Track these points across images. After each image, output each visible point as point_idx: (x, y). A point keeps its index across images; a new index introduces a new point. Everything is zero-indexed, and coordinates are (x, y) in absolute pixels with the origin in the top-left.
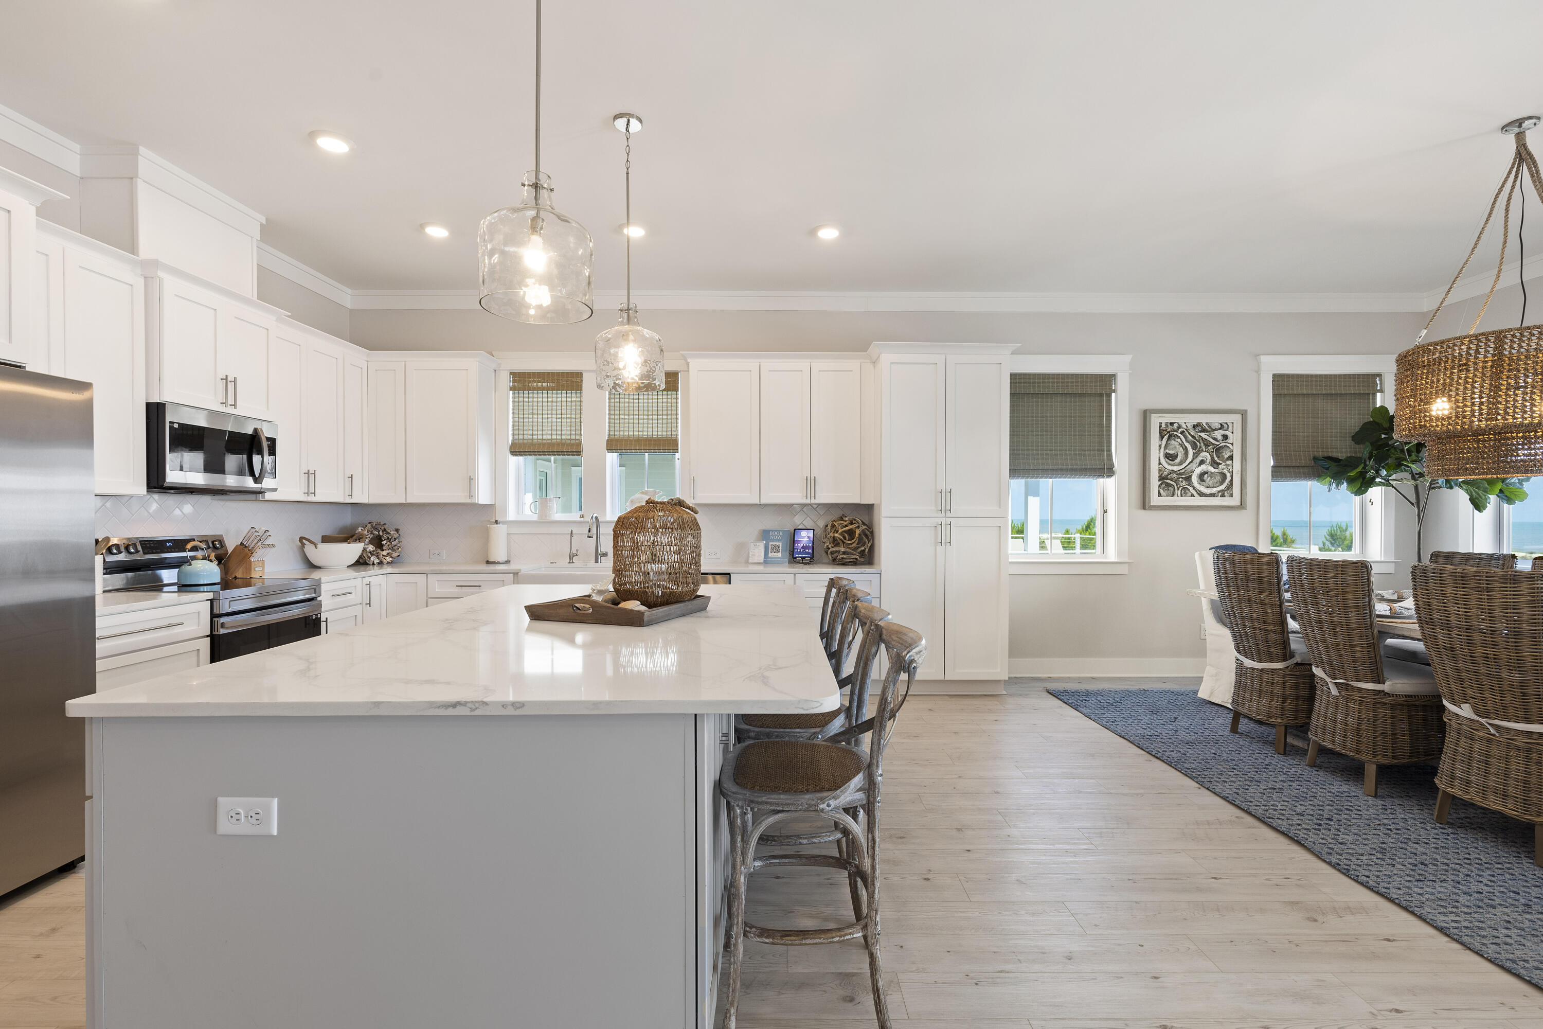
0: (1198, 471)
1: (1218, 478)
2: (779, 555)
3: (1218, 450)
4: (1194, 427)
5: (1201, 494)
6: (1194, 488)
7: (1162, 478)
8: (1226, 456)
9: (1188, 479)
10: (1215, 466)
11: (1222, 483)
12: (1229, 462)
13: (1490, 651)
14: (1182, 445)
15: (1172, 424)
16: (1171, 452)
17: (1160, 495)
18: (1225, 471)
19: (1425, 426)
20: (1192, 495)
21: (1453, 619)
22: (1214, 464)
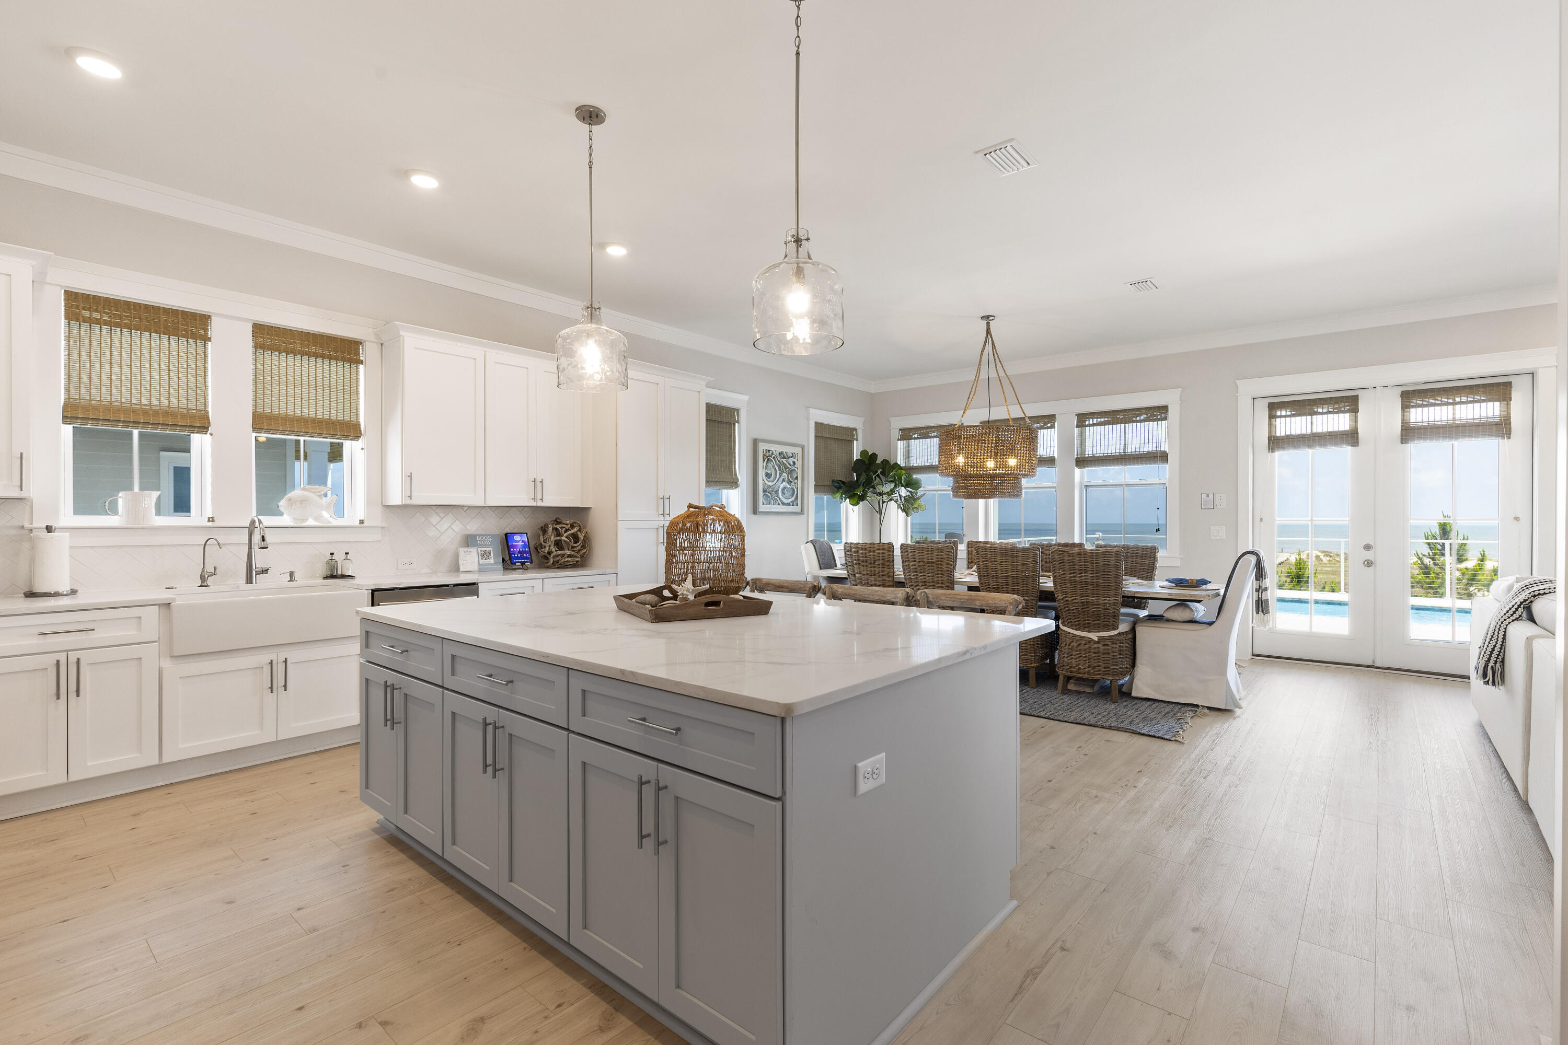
0: (782, 486)
1: (791, 492)
2: (492, 561)
3: (791, 471)
4: (780, 454)
5: (783, 504)
6: (780, 499)
7: (764, 491)
8: (795, 477)
9: (777, 492)
10: (789, 483)
11: (793, 495)
12: (796, 481)
13: (1016, 587)
14: (774, 467)
15: (769, 451)
16: (769, 472)
17: (763, 504)
18: (794, 487)
19: (965, 471)
20: (779, 504)
21: (999, 573)
22: (789, 482)
